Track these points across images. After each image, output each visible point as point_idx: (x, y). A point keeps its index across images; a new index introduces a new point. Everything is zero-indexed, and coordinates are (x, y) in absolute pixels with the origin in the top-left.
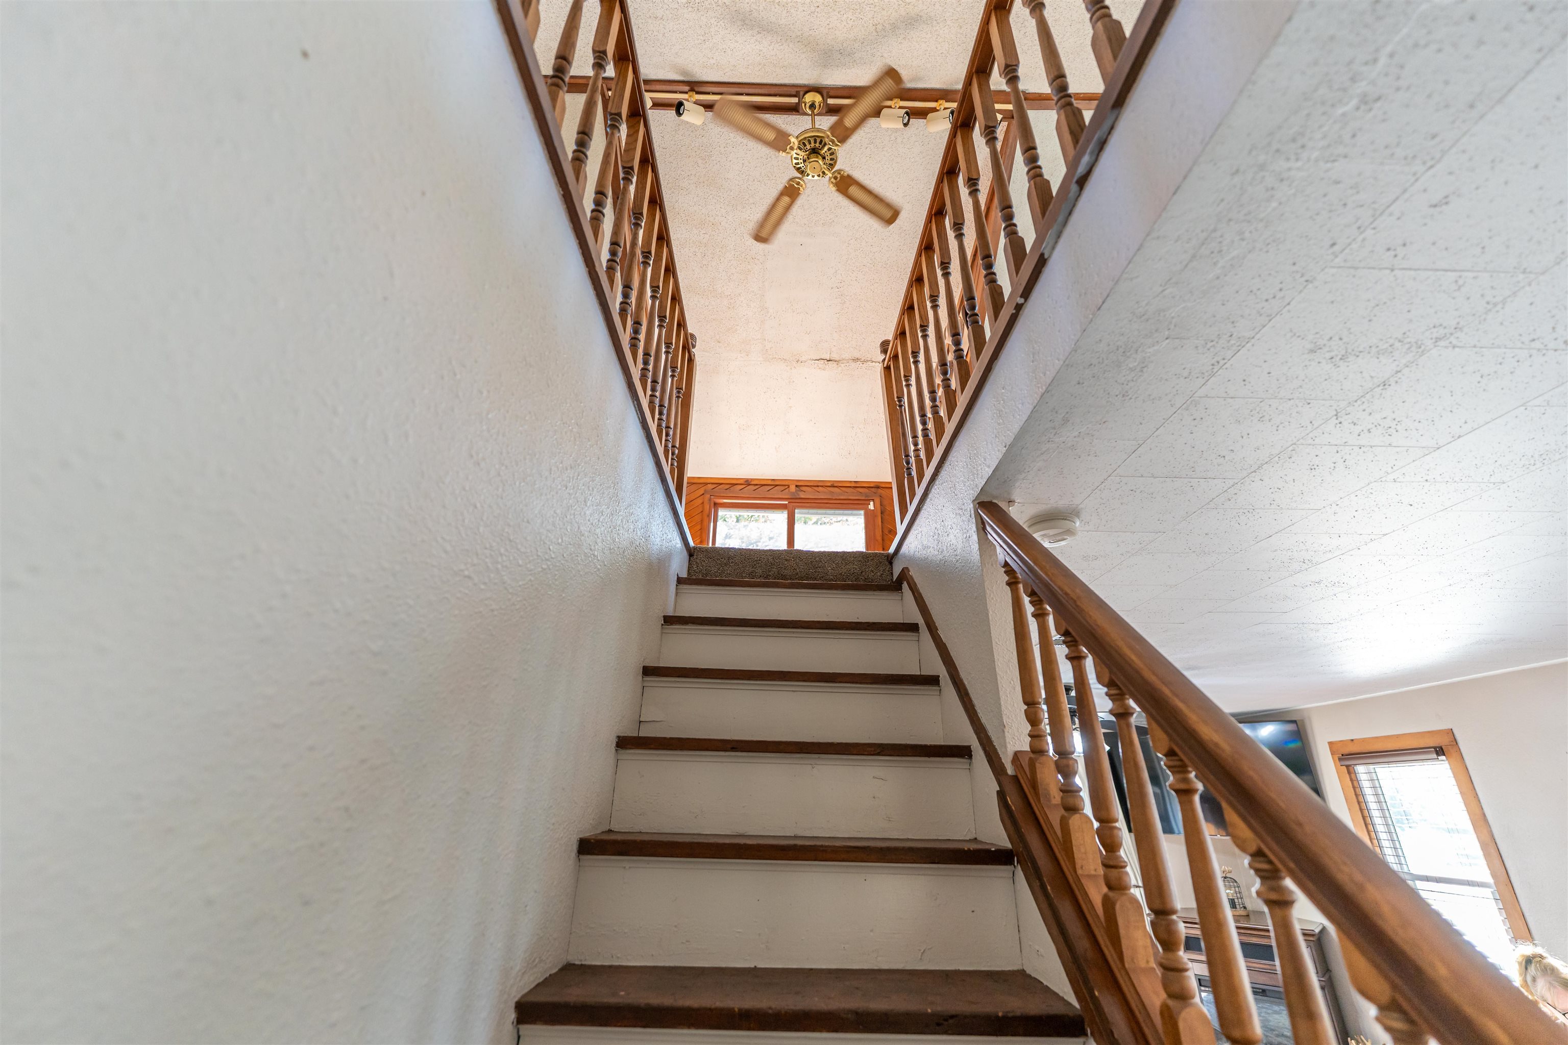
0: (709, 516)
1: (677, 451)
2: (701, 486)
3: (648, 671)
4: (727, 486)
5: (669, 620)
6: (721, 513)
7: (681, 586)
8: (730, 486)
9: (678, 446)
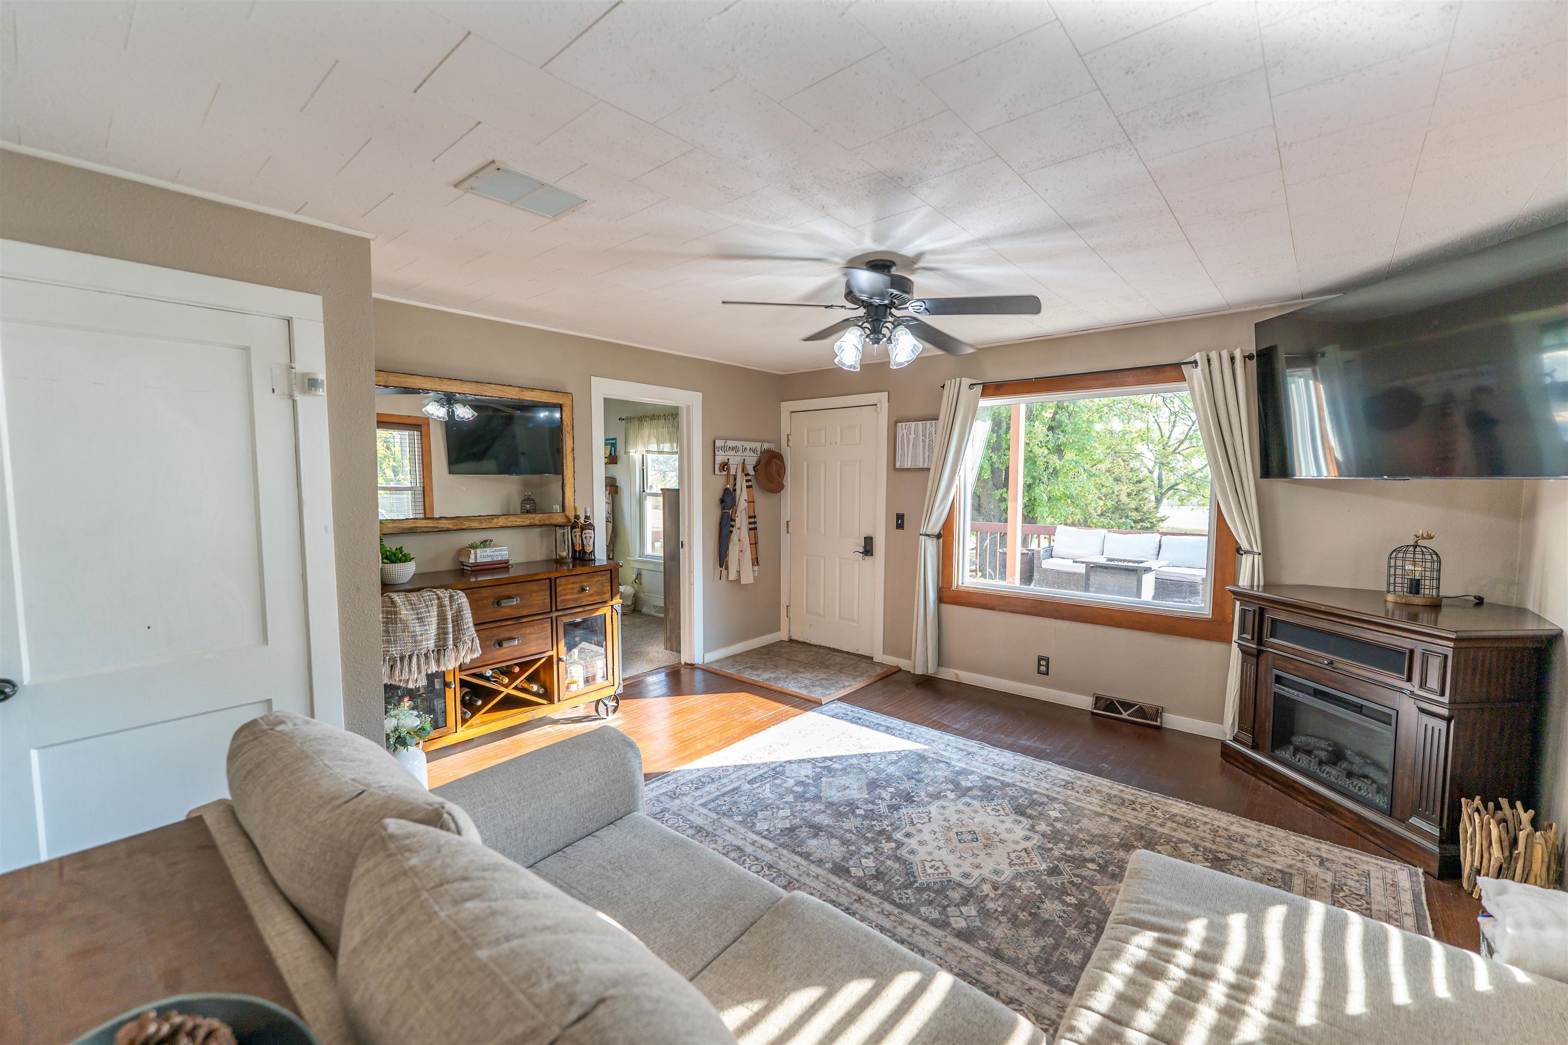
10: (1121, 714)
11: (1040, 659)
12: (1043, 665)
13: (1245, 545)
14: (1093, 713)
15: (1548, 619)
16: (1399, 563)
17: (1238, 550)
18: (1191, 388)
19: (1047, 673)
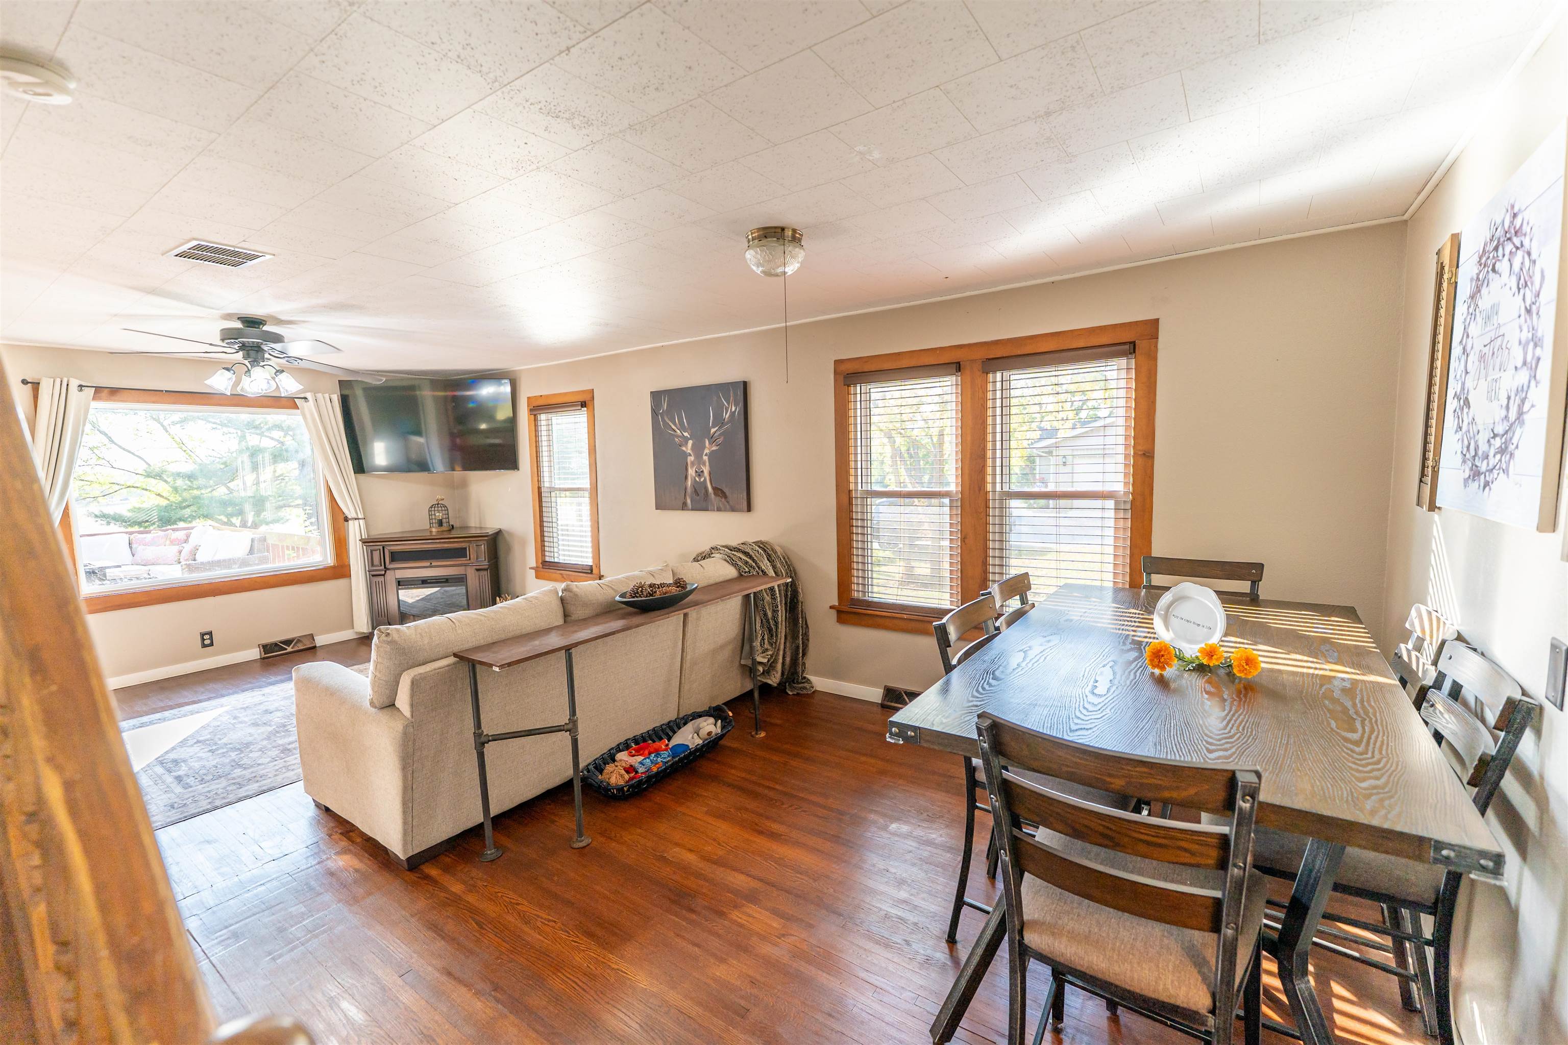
10: (286, 649)
11: (203, 635)
12: (207, 640)
13: (350, 514)
14: (264, 658)
15: (488, 526)
16: (433, 513)
17: (346, 519)
18: (308, 416)
19: (212, 644)
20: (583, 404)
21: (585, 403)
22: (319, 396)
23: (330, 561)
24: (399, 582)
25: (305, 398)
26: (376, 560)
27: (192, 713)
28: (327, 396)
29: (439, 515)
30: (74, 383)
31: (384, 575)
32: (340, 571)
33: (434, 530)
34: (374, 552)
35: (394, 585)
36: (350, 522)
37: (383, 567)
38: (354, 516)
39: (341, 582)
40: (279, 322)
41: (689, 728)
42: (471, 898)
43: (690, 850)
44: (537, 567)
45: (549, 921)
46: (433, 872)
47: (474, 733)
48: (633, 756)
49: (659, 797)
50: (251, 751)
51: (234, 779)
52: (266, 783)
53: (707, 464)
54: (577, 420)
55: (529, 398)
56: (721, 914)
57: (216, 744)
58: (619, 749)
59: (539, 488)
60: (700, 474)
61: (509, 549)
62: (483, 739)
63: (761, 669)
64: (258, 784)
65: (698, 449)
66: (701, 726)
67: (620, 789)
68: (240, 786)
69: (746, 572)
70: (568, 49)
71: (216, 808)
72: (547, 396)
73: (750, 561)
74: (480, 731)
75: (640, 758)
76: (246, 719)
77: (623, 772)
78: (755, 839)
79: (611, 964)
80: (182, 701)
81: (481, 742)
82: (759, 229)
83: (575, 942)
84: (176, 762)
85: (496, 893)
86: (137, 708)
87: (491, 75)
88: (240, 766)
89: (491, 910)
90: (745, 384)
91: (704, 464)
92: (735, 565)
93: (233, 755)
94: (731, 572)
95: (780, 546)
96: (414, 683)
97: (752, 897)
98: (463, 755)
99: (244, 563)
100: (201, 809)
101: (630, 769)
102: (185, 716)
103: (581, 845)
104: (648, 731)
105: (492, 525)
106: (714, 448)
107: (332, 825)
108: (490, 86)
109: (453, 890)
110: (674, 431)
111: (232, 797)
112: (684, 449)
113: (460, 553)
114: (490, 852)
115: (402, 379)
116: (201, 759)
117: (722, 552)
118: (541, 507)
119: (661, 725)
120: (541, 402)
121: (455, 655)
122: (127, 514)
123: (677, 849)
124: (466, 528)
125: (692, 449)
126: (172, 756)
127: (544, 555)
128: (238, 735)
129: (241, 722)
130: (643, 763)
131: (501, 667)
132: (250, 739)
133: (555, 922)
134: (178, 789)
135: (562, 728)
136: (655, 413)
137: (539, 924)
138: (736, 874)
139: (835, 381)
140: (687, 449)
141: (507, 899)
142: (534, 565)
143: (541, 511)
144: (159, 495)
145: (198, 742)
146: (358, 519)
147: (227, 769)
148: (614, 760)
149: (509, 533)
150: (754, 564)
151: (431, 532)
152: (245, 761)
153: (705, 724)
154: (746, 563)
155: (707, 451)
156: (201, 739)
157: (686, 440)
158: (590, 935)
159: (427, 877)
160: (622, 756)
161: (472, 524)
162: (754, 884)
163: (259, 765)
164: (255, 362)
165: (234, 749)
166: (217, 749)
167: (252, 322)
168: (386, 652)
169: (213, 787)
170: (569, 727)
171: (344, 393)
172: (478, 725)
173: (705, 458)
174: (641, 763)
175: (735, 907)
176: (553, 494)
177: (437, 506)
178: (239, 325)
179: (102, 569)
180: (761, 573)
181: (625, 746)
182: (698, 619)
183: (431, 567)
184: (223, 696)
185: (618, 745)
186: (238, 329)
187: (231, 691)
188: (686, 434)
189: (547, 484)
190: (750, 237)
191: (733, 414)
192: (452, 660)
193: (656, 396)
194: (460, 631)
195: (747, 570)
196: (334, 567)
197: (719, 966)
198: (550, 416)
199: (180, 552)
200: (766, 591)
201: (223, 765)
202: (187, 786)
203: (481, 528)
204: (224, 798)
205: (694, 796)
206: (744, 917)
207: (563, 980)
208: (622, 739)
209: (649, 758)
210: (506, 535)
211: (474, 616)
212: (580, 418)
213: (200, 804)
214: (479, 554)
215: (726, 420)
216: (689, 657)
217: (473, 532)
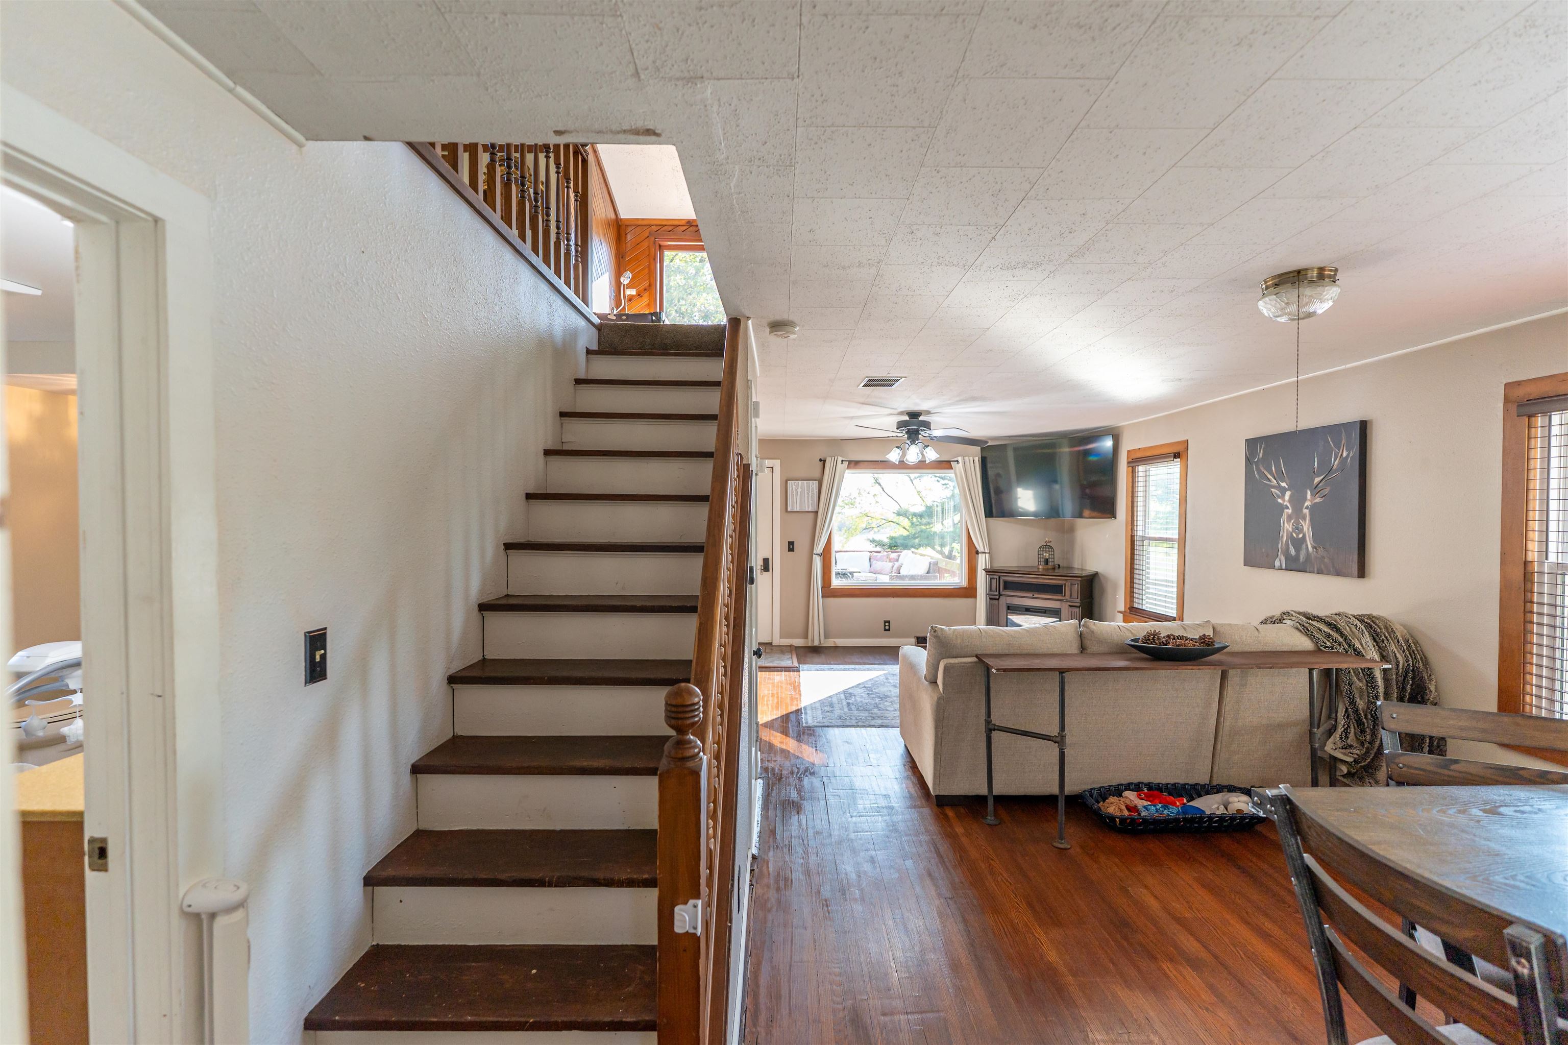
0: (655, 259)
1: (580, 249)
2: (645, 228)
3: (563, 415)
4: (670, 228)
5: (578, 381)
6: (668, 254)
7: (589, 356)
8: (673, 227)
9: (580, 244)
11: (885, 622)
12: (887, 626)
13: (980, 549)
16: (1041, 553)
17: (977, 553)
18: (958, 474)
19: (889, 630)
20: (1177, 455)
21: (1178, 453)
22: (967, 458)
23: (964, 584)
24: (1008, 607)
25: (957, 461)
26: (994, 588)
27: (868, 670)
28: (971, 459)
29: (1046, 555)
30: (840, 459)
31: (998, 599)
32: (969, 592)
33: (1041, 567)
34: (992, 580)
35: (1005, 609)
36: (980, 555)
37: (998, 593)
38: (983, 551)
39: (969, 601)
40: (928, 413)
41: (1218, 797)
42: (964, 840)
43: (1156, 897)
44: (1125, 612)
45: (1007, 881)
46: (950, 813)
47: (985, 720)
48: (1142, 799)
49: (1154, 845)
50: (886, 701)
51: (872, 714)
52: (886, 722)
53: (1308, 519)
54: (1170, 471)
55: (1128, 451)
56: (1153, 958)
57: (872, 691)
58: (1128, 787)
59: (1132, 537)
60: (1297, 528)
61: (1103, 591)
62: (991, 727)
63: (1345, 769)
64: (881, 721)
65: (1297, 502)
66: (1231, 800)
67: (1112, 818)
68: (873, 718)
69: (1326, 647)
70: (994, 238)
71: (858, 726)
72: (1145, 449)
73: (1335, 635)
74: (989, 719)
75: (1146, 803)
76: (892, 681)
77: (1123, 807)
78: (1237, 926)
79: (1035, 933)
80: (867, 661)
81: (990, 729)
82: (1274, 278)
83: (1018, 904)
84: (851, 694)
85: (982, 845)
86: (846, 660)
87: (961, 264)
88: (878, 708)
89: (974, 854)
90: (1364, 427)
91: (1304, 519)
92: (1310, 636)
93: (877, 700)
94: (1306, 644)
95: (1404, 626)
96: (947, 669)
97: (1195, 964)
98: (978, 735)
99: (922, 577)
100: (851, 724)
101: (1131, 808)
102: (864, 670)
103: (1062, 846)
104: (1167, 784)
105: (1092, 566)
106: (1318, 500)
107: (908, 760)
108: (963, 269)
109: (957, 830)
110: (1269, 480)
111: (867, 723)
112: (1280, 501)
113: (1057, 590)
114: (990, 819)
115: (1030, 441)
116: (862, 697)
117: (1294, 618)
118: (1132, 554)
119: (1185, 784)
120: (1139, 455)
121: (977, 656)
122: (886, 540)
123: (1145, 891)
124: (1070, 568)
125: (1290, 501)
126: (851, 691)
127: (1132, 601)
128: (883, 690)
129: (889, 683)
130: (1147, 808)
131: (998, 670)
132: (889, 694)
133: (1011, 884)
134: (846, 710)
135: (1052, 738)
136: (1248, 461)
137: (999, 879)
138: (1191, 939)
139: (1506, 410)
140: (1284, 501)
141: (987, 853)
142: (1122, 609)
143: (1132, 559)
144: (904, 528)
145: (865, 687)
146: (985, 553)
147: (872, 707)
148: (1121, 796)
149: (1104, 577)
150: (1341, 640)
151: (1038, 568)
152: (881, 706)
153: (1236, 799)
154: (1328, 636)
155: (1307, 503)
156: (866, 686)
157: (1283, 491)
158: (1030, 905)
159: (946, 816)
160: (1131, 795)
161: (1076, 566)
162: (1204, 954)
163: (887, 710)
164: (913, 442)
165: (879, 697)
166: (871, 694)
167: (914, 415)
168: (933, 643)
169: (861, 714)
170: (1058, 739)
171: (983, 455)
172: (989, 714)
173: (1306, 511)
174: (1145, 807)
175: (1171, 960)
176: (1146, 543)
177: (1047, 547)
178: (907, 418)
179: (851, 573)
180: (1351, 651)
181: (1136, 787)
182: (1243, 685)
183: (1033, 598)
184: (887, 664)
185: (1129, 784)
186: (907, 420)
187: (891, 662)
188: (1283, 484)
189: (1140, 533)
190: (1264, 286)
191: (1343, 461)
192: (975, 659)
193: (1252, 444)
194: (984, 640)
195: (1328, 644)
196: (965, 588)
197: (1123, 989)
198: (1148, 467)
199: (893, 567)
200: (1357, 674)
201: (871, 704)
202: (850, 710)
203: (1082, 570)
204: (863, 722)
205: (1192, 859)
206: (1175, 973)
207: (995, 920)
208: (1135, 780)
209: (1154, 806)
210: (1102, 578)
211: (997, 631)
212: (1173, 469)
213: (852, 721)
214: (1074, 591)
215: (1335, 467)
216: (1227, 723)
217: (1077, 572)
